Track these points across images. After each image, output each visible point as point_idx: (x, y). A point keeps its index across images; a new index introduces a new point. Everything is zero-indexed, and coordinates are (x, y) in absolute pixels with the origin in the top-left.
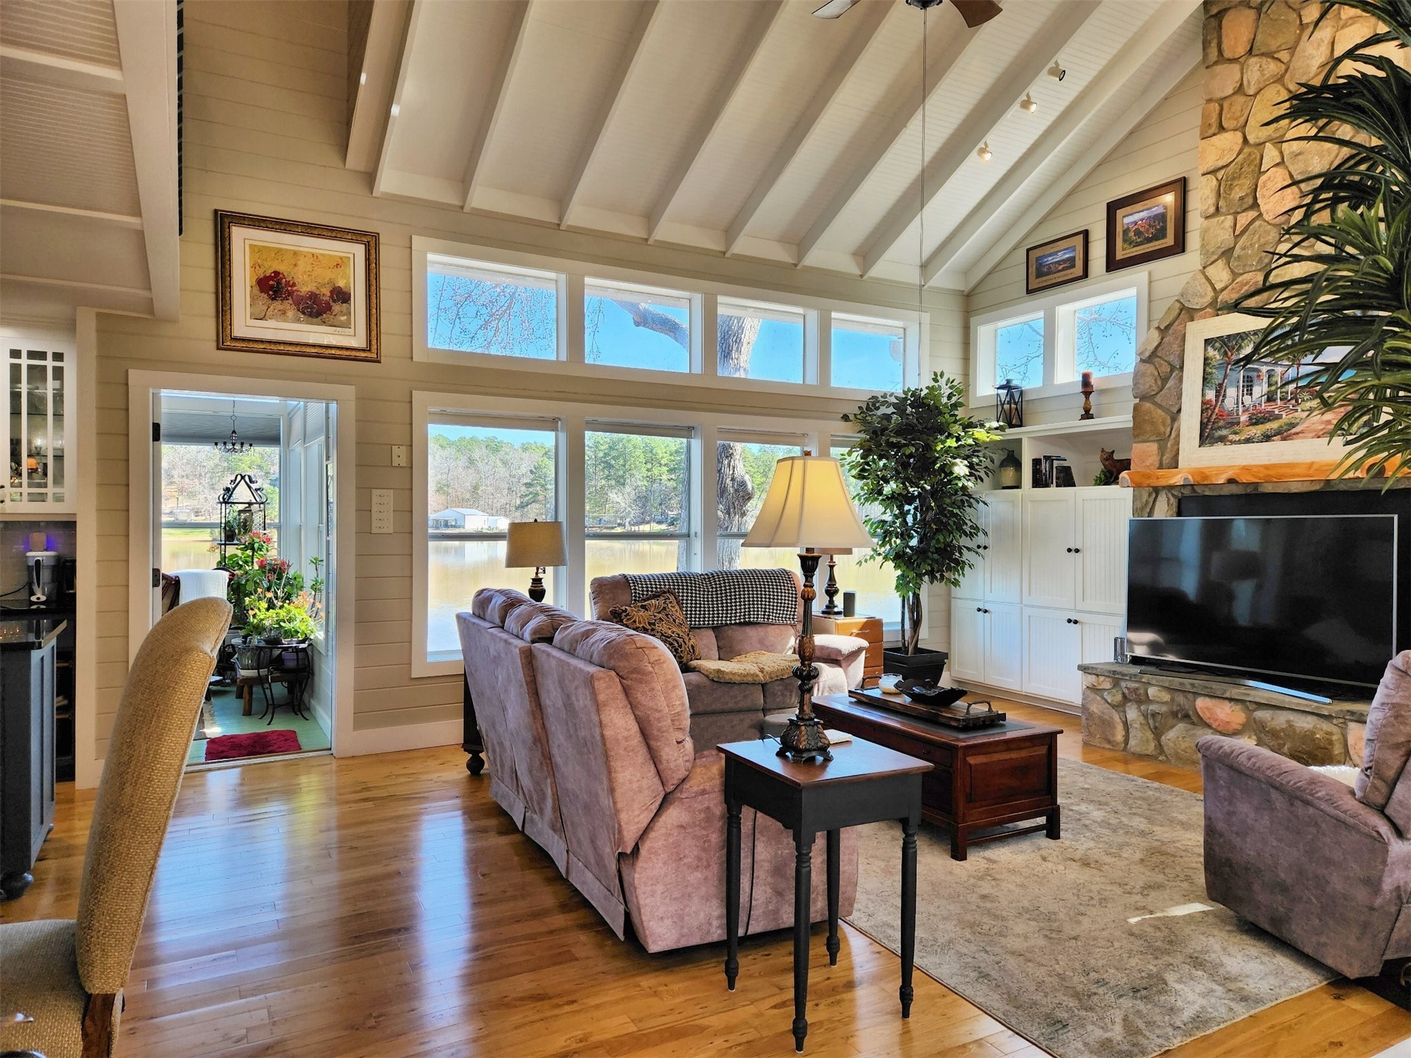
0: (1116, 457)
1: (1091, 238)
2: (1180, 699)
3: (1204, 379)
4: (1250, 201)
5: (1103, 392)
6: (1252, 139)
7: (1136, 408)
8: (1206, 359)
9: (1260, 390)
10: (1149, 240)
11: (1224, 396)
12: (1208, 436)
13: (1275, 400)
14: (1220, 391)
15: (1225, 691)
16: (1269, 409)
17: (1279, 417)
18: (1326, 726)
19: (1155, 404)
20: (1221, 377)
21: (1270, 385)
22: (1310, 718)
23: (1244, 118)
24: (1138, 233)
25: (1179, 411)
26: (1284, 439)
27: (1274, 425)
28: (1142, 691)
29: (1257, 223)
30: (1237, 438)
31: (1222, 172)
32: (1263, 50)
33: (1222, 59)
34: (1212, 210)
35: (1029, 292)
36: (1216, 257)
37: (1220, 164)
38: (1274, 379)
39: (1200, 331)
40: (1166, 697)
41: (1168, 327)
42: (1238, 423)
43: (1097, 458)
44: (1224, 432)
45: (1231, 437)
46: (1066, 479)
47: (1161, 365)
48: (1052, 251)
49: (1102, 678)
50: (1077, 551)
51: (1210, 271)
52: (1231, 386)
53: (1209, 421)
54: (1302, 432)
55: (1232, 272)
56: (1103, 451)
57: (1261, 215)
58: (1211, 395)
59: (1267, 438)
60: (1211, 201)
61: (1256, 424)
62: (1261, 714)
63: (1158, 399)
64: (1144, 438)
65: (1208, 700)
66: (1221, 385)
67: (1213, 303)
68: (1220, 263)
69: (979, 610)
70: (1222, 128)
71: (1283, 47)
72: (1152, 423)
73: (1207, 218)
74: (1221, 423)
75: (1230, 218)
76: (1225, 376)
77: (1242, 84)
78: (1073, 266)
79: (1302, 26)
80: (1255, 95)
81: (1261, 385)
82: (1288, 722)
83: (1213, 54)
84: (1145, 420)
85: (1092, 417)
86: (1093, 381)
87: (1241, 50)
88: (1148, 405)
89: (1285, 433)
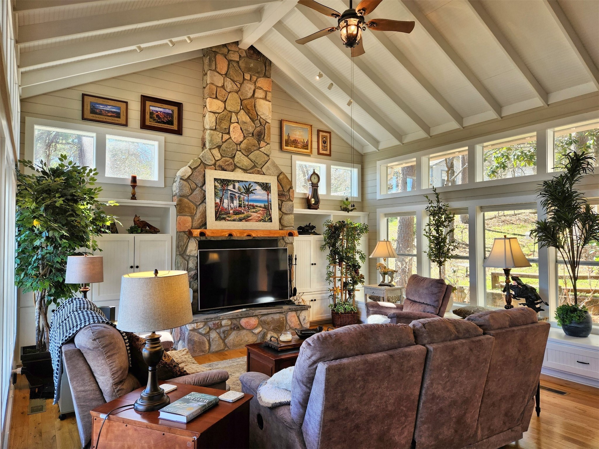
1: (130, 107)
3: (215, 194)
4: (228, 131)
7: (181, 200)
8: (215, 186)
9: (236, 203)
10: (164, 123)
11: (223, 202)
12: (218, 217)
13: (241, 207)
16: (240, 210)
17: (243, 213)
21: (239, 201)
24: (157, 116)
25: (201, 204)
26: (246, 221)
27: (242, 216)
28: (219, 324)
30: (229, 219)
31: (217, 115)
32: (232, 78)
33: (215, 70)
34: (214, 128)
35: (83, 118)
36: (215, 147)
37: (218, 111)
38: (241, 199)
39: (213, 174)
40: (230, 322)
41: (195, 168)
42: (230, 213)
44: (224, 216)
47: (192, 183)
48: (104, 103)
49: (199, 324)
50: (137, 267)
51: (213, 151)
52: (226, 199)
53: (218, 211)
54: (251, 219)
55: (221, 154)
56: (135, 216)
57: (230, 138)
58: (218, 201)
59: (240, 220)
61: (236, 214)
62: (264, 318)
63: (189, 198)
64: (185, 214)
65: (246, 319)
66: (222, 198)
67: (215, 164)
68: (217, 149)
70: (217, 98)
72: (189, 208)
73: (212, 130)
74: (223, 212)
75: (221, 134)
76: (223, 195)
77: (224, 85)
78: (119, 117)
79: (244, 79)
80: (229, 92)
81: (236, 200)
83: (213, 67)
84: (185, 206)
87: (224, 72)
89: (246, 219)
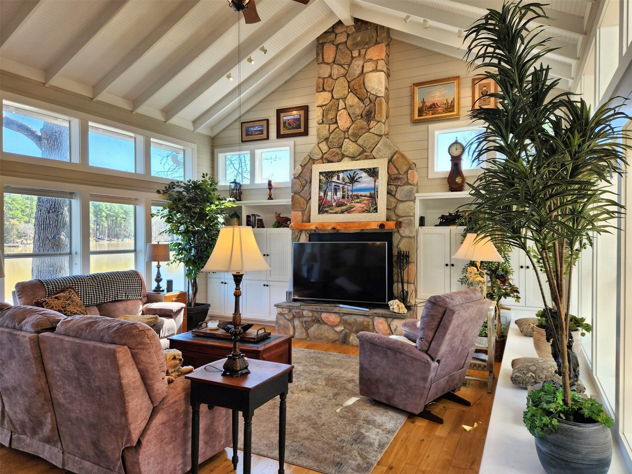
0: (281, 216)
1: (270, 123)
2: (316, 314)
3: (320, 188)
4: (335, 121)
5: (276, 188)
6: (335, 96)
7: (293, 197)
8: (320, 180)
9: (340, 194)
10: (294, 128)
11: (327, 195)
12: (321, 211)
13: (345, 198)
14: (325, 193)
15: (333, 310)
16: (343, 201)
17: (346, 205)
18: (367, 319)
19: (300, 196)
20: (326, 187)
21: (343, 192)
22: (362, 317)
23: (332, 87)
24: (289, 124)
25: (310, 198)
26: (348, 213)
27: (344, 208)
28: (301, 313)
29: (337, 129)
30: (332, 211)
31: (324, 107)
32: (339, 63)
33: (323, 62)
34: (321, 121)
35: (242, 141)
36: (322, 140)
37: (324, 103)
38: (344, 190)
39: (318, 168)
40: (310, 314)
41: (305, 165)
42: (332, 206)
43: (273, 216)
44: (327, 209)
45: (330, 211)
46: (261, 224)
47: (302, 180)
48: (253, 125)
49: (284, 309)
50: (268, 255)
51: (321, 145)
52: (329, 191)
53: (321, 204)
54: (354, 211)
55: (328, 146)
56: (276, 213)
57: (338, 127)
58: (322, 194)
59: (342, 212)
60: (321, 118)
61: (338, 207)
62: (346, 317)
63: (301, 194)
64: (296, 209)
65: (326, 314)
66: (325, 191)
67: (322, 158)
68: (324, 143)
69: (222, 283)
70: (324, 90)
71: (346, 64)
72: (299, 204)
73: (319, 124)
74: (326, 205)
75: (328, 125)
76: (327, 187)
77: (331, 74)
78: (262, 133)
79: (353, 58)
80: (336, 80)
81: (340, 192)
82: (355, 319)
83: (320, 60)
84: (296, 202)
85: (272, 199)
86: (272, 183)
87: (331, 60)
88: (297, 196)
89: (349, 211)
